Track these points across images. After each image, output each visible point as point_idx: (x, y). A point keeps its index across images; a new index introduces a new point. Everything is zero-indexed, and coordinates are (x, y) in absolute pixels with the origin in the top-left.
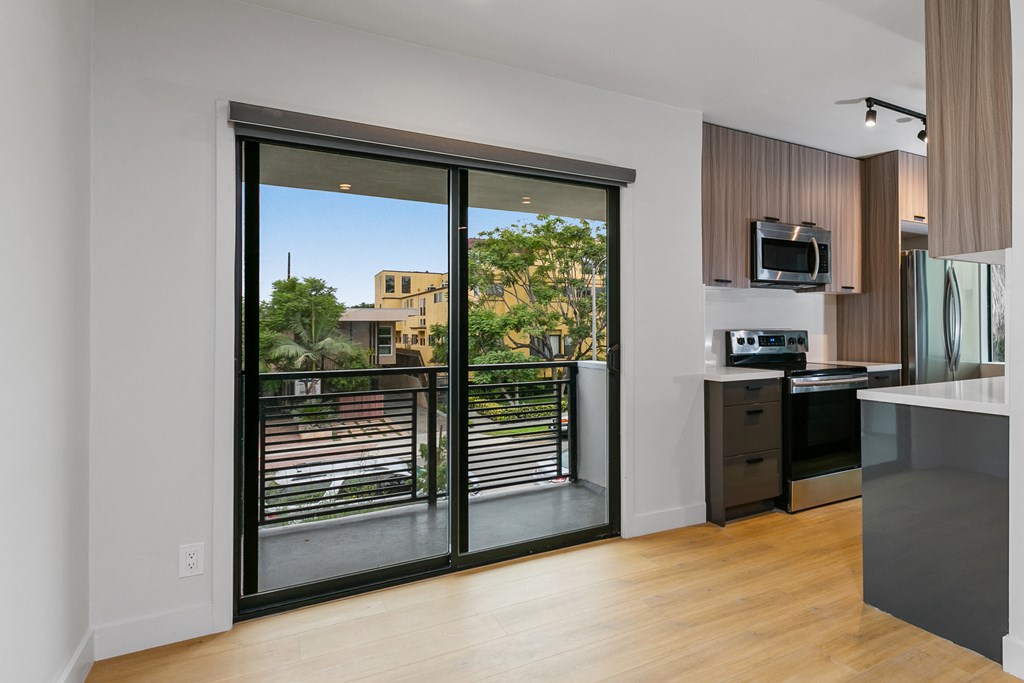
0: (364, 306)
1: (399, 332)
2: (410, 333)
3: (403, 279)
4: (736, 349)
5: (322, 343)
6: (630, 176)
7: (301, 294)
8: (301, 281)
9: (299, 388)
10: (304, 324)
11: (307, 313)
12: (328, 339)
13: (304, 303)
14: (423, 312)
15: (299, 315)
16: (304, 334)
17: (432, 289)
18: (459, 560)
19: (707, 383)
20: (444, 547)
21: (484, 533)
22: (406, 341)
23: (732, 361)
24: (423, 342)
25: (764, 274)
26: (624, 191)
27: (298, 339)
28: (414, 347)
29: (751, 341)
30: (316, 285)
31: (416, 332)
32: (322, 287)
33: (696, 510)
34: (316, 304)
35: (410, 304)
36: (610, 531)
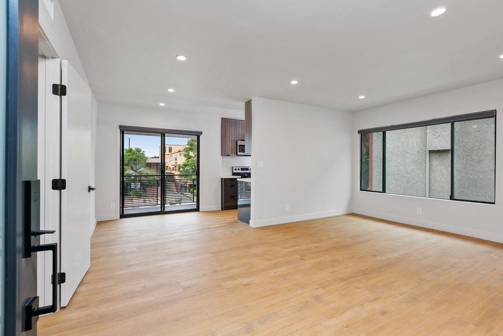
0: (155, 157)
1: (168, 167)
2: (172, 167)
3: (170, 147)
4: (234, 171)
5: (140, 170)
6: (201, 133)
7: (134, 153)
8: (133, 149)
9: (133, 186)
10: (134, 164)
11: (135, 160)
12: (142, 169)
13: (134, 157)
14: (176, 159)
15: (133, 160)
16: (134, 167)
17: (180, 151)
18: (163, 212)
19: (222, 179)
20: (159, 210)
21: (168, 207)
22: (170, 170)
23: (234, 174)
24: (176, 170)
25: (239, 153)
26: (200, 136)
27: (132, 168)
28: (173, 172)
29: (239, 169)
30: (138, 150)
31: (173, 167)
32: (140, 151)
33: (219, 207)
34: (138, 157)
35: (171, 157)
36: (197, 210)
